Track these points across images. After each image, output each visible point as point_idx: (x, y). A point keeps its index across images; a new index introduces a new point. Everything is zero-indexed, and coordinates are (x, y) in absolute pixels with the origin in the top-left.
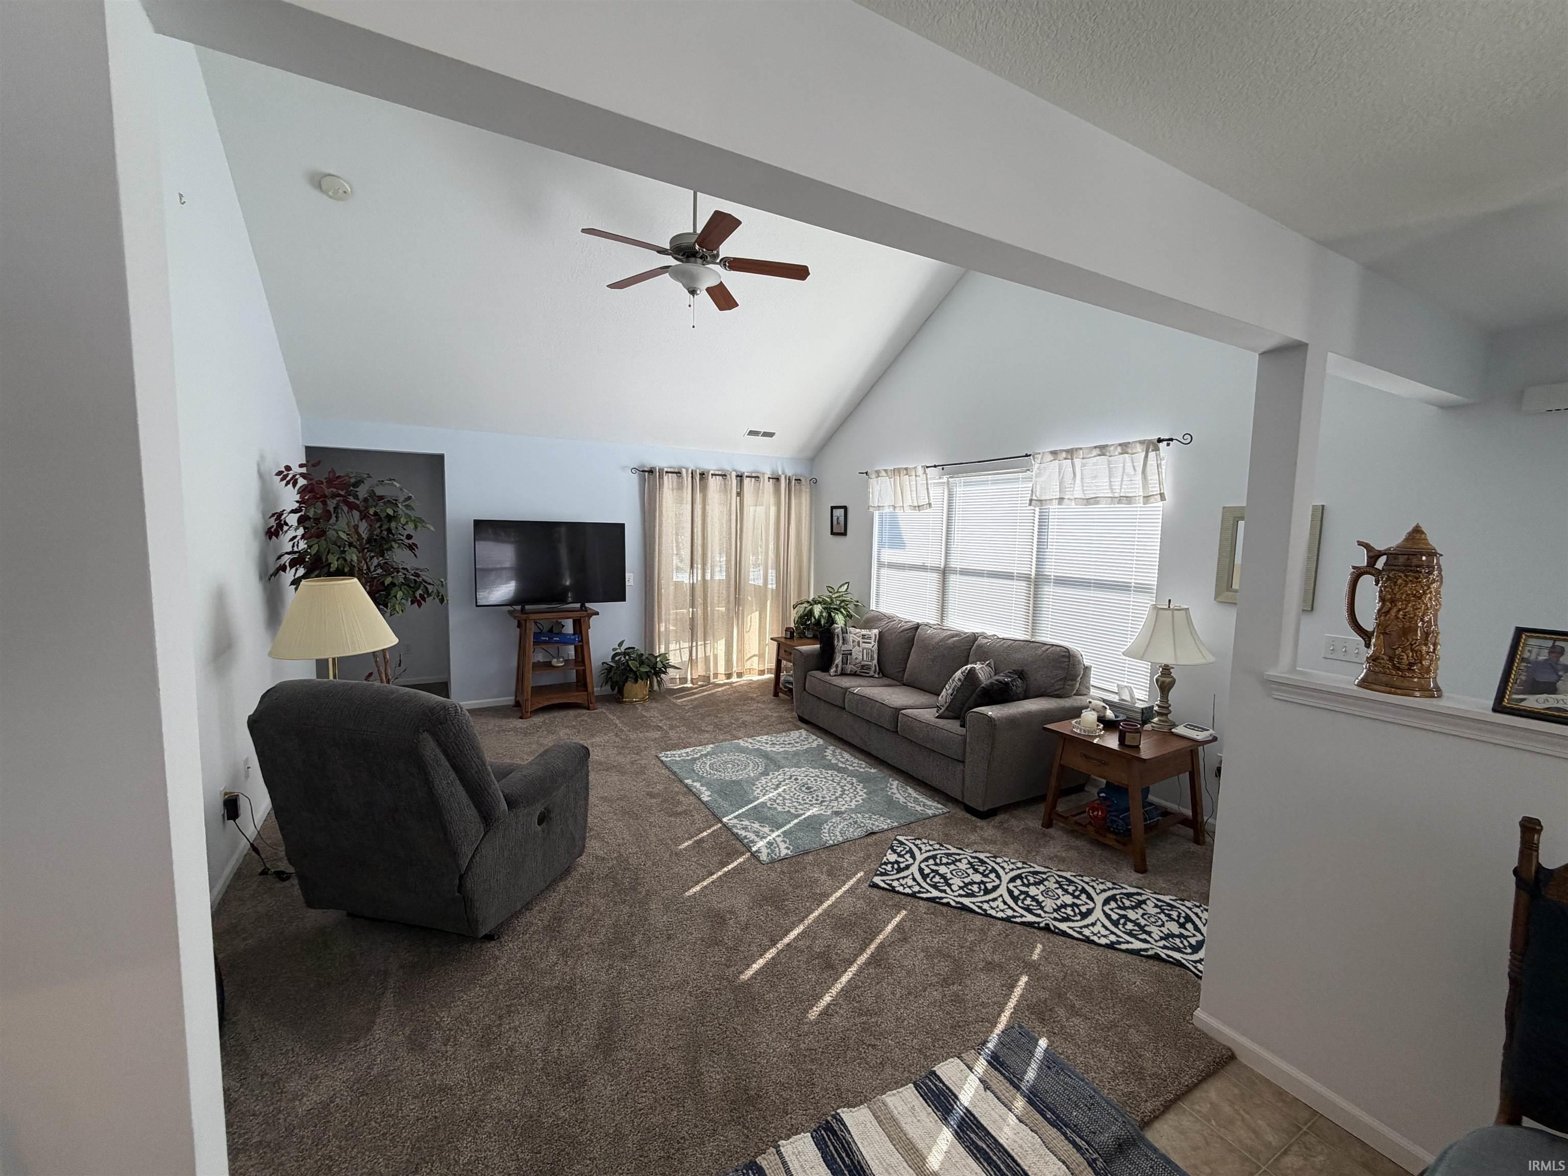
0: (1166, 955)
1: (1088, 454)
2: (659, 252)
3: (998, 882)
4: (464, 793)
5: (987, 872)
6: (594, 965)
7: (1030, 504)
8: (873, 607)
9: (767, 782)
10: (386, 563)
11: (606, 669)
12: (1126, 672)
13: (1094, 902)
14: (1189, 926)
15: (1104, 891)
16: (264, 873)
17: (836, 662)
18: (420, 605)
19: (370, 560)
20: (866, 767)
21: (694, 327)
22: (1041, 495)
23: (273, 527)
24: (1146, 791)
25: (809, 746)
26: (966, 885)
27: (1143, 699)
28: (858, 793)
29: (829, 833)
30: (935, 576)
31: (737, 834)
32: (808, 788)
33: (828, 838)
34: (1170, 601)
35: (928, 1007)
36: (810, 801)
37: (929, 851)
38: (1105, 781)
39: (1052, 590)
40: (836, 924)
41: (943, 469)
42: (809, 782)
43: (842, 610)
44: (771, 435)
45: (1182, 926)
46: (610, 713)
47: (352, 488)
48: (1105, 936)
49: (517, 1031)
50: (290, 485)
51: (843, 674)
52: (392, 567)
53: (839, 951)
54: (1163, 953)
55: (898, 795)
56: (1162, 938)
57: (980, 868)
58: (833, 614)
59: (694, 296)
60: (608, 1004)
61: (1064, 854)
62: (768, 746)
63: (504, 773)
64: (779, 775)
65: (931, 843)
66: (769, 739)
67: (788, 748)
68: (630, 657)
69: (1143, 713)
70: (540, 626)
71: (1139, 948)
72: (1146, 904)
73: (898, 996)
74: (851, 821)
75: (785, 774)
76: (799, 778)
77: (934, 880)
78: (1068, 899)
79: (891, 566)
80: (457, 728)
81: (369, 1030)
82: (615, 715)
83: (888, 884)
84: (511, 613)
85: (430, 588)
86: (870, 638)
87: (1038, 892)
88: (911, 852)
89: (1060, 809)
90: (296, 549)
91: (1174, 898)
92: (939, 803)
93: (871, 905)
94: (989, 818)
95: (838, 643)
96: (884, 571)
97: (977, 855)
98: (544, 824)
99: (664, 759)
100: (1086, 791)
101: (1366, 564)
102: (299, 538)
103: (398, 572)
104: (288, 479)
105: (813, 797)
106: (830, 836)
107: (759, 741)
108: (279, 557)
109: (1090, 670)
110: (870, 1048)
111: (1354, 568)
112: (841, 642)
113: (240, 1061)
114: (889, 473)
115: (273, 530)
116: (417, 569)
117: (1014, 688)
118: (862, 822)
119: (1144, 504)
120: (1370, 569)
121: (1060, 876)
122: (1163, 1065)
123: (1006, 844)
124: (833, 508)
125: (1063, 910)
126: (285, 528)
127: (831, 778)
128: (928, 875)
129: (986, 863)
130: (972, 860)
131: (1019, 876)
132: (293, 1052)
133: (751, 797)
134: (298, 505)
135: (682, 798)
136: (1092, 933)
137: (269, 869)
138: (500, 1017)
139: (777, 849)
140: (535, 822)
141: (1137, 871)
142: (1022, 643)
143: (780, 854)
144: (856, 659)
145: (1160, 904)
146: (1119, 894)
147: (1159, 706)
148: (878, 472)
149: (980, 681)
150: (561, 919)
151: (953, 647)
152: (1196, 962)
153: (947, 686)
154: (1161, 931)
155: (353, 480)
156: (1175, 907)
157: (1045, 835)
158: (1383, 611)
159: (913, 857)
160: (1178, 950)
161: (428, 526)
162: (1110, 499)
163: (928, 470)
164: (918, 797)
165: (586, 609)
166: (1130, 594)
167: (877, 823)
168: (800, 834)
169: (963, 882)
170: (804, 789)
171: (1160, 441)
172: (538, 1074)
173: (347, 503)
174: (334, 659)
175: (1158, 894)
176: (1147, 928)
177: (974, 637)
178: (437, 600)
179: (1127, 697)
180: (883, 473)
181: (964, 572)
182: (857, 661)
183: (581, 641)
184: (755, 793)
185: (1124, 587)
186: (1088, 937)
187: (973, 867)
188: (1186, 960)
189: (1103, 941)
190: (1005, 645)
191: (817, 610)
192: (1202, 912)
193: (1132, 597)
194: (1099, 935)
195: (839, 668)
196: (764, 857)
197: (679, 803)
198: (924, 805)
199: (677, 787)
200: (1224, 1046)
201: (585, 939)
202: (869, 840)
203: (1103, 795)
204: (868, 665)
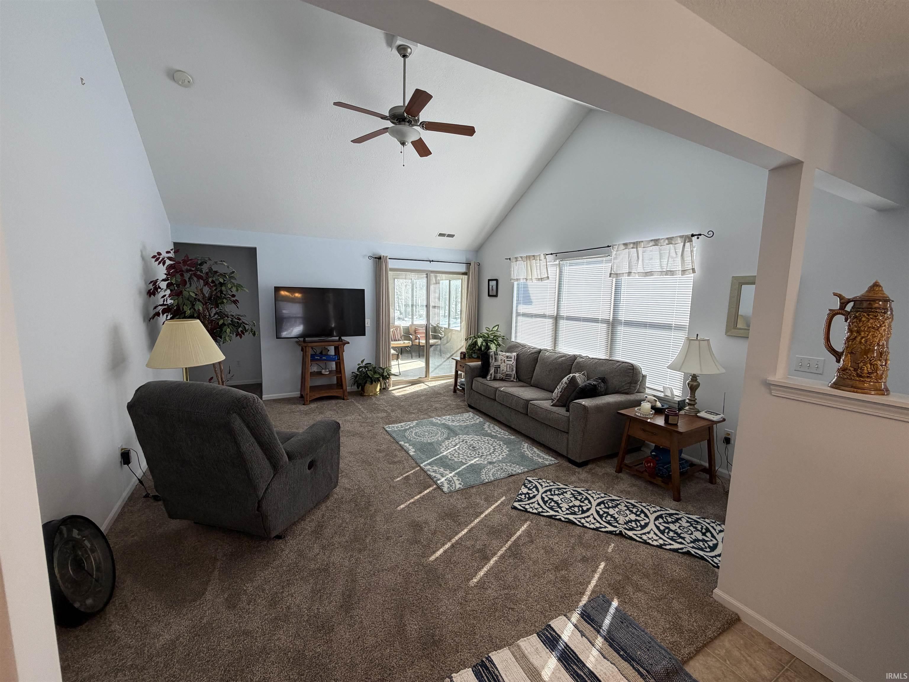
0: (695, 552)
1: (646, 245)
2: (382, 118)
3: (589, 506)
4: (260, 450)
5: (583, 499)
6: (341, 555)
7: (610, 277)
8: (513, 339)
9: (449, 444)
10: (220, 312)
11: (354, 376)
12: (668, 379)
13: (649, 519)
14: (708, 534)
15: (655, 512)
16: (147, 496)
17: (491, 372)
18: (241, 337)
19: (211, 309)
20: (508, 435)
21: (404, 166)
22: (617, 271)
23: (151, 289)
24: (681, 452)
25: (474, 422)
26: (570, 507)
27: (678, 395)
28: (503, 451)
29: (485, 475)
30: (551, 321)
31: (430, 475)
32: (473, 448)
33: (485, 478)
34: (697, 335)
35: (546, 584)
36: (474, 455)
37: (547, 486)
38: (654, 445)
39: (622, 329)
40: (490, 531)
41: (556, 255)
42: (474, 444)
43: (495, 341)
44: (452, 236)
45: (704, 534)
46: (356, 402)
47: (199, 267)
48: (656, 540)
49: (293, 596)
50: (161, 264)
51: (495, 379)
52: (225, 314)
53: (491, 549)
54: (693, 551)
55: (528, 452)
56: (691, 542)
57: (579, 497)
58: (489, 344)
59: (404, 146)
60: (349, 580)
61: (629, 489)
62: (450, 422)
63: (287, 438)
64: (456, 439)
65: (548, 481)
66: (451, 418)
67: (462, 423)
68: (368, 369)
69: (679, 404)
70: (315, 350)
71: (677, 548)
72: (681, 520)
73: (527, 577)
74: (499, 468)
75: (459, 439)
76: (469, 441)
77: (550, 504)
78: (633, 517)
79: (525, 315)
80: (255, 411)
81: (203, 594)
82: (359, 403)
83: (523, 507)
84: (297, 342)
85: (246, 326)
86: (511, 358)
87: (615, 512)
88: (536, 487)
89: (627, 461)
90: (165, 303)
91: (698, 517)
92: (552, 457)
93: (511, 520)
94: (583, 466)
95: (492, 362)
96: (520, 318)
97: (577, 489)
98: (312, 469)
99: (387, 429)
100: (642, 450)
101: (839, 308)
102: (167, 296)
103: (228, 317)
104: (160, 260)
105: (476, 453)
106: (486, 477)
107: (444, 419)
108: (155, 308)
109: (646, 378)
110: (510, 610)
111: (830, 310)
112: (494, 360)
113: (124, 613)
114: (524, 259)
115: (151, 291)
116: (239, 315)
117: (599, 388)
118: (506, 469)
119: (682, 275)
120: (842, 310)
121: (628, 503)
122: (695, 624)
123: (593, 482)
124: (489, 280)
125: (630, 524)
126: (159, 290)
127: (487, 442)
128: (547, 501)
129: (582, 494)
130: (573, 492)
131: (603, 502)
132: (156, 607)
133: (439, 453)
134: (166, 276)
135: (397, 453)
136: (648, 538)
137: (149, 494)
138: (283, 587)
139: (454, 485)
140: (306, 469)
141: (674, 500)
142: (604, 361)
143: (455, 488)
144: (503, 370)
145: (690, 520)
146: (665, 514)
147: (689, 399)
148: (516, 258)
149: (578, 383)
150: (322, 526)
151: (562, 363)
152: (712, 557)
153: (558, 387)
154: (691, 537)
155: (199, 262)
156: (700, 523)
157: (617, 478)
158: (851, 338)
159: (538, 490)
160: (702, 549)
161: (245, 289)
162: (660, 273)
163: (547, 256)
164: (540, 453)
165: (342, 341)
166: (672, 331)
167: (515, 469)
168: (468, 475)
169: (568, 505)
170: (471, 448)
171: (693, 235)
172: (304, 624)
173: (195, 275)
174: (186, 368)
175: (689, 514)
176: (682, 535)
177: (575, 357)
178: (251, 334)
179: (669, 394)
180: (520, 259)
181: (569, 318)
182: (504, 372)
183: (339, 359)
184: (442, 450)
185: (667, 327)
186: (645, 541)
187: (574, 496)
188: (707, 556)
189: (655, 543)
190: (594, 362)
191: (480, 341)
192: (716, 525)
193: (673, 333)
194: (652, 539)
195: (493, 376)
196: (445, 489)
197: (396, 456)
198: (543, 458)
199: (394, 446)
200: (733, 612)
201: (337, 539)
202: (510, 479)
203: (653, 453)
204: (510, 374)
